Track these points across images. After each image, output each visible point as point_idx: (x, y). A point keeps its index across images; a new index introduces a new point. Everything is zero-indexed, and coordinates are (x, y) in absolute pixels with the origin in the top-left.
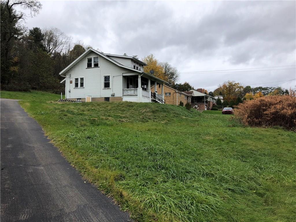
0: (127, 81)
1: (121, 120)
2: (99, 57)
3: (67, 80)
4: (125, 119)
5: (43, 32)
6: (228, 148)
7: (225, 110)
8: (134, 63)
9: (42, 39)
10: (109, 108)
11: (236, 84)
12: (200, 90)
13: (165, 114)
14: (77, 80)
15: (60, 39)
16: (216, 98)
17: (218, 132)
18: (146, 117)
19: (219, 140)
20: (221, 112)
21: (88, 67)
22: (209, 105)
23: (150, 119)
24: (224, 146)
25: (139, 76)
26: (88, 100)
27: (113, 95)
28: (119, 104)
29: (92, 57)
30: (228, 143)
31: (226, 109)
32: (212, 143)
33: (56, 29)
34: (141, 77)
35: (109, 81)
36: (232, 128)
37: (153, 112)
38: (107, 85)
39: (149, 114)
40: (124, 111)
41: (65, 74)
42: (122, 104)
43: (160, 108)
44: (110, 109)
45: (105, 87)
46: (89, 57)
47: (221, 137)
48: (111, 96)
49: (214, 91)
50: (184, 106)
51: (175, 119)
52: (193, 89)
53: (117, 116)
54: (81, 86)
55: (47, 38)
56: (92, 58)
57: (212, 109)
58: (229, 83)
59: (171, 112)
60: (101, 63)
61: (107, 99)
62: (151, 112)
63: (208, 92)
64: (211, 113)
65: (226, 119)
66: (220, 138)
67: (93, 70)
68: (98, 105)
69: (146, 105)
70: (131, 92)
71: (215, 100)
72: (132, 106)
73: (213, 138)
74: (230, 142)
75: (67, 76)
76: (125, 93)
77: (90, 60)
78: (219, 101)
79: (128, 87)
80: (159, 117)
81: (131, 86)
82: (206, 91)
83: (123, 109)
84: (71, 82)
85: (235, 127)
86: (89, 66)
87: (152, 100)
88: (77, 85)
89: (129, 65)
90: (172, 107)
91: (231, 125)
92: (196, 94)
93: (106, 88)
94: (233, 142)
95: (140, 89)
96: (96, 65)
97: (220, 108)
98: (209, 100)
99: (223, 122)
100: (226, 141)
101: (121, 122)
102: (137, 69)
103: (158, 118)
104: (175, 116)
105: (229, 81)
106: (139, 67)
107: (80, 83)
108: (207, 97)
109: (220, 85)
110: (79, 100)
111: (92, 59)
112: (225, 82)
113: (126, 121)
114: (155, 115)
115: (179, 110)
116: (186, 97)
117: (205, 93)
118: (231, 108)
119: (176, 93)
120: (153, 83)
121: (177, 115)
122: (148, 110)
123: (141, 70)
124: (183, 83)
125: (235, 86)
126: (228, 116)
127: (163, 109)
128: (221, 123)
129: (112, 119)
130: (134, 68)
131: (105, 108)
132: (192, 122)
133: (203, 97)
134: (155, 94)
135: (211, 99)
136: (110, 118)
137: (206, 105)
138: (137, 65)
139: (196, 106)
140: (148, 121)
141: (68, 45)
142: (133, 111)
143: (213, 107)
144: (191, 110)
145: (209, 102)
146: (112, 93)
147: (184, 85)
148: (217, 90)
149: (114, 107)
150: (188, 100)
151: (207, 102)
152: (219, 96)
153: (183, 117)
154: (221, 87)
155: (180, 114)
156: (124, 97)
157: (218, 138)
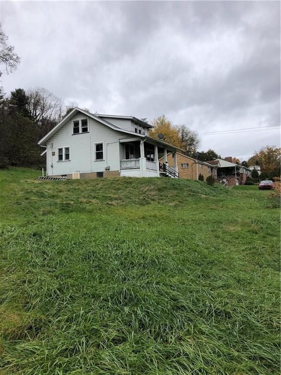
0: (127, 150)
1: (110, 203)
2: (88, 119)
3: (48, 152)
4: (117, 202)
5: (27, 94)
6: (264, 246)
7: (263, 185)
8: (136, 126)
9: (27, 103)
10: (100, 186)
11: (277, 149)
12: (229, 159)
13: (175, 192)
14: (60, 150)
15: (49, 101)
16: (251, 168)
17: (249, 218)
18: (148, 198)
19: (249, 231)
20: (257, 187)
21: (74, 133)
22: (242, 178)
23: (153, 200)
24: (258, 243)
25: (142, 142)
26: (76, 176)
27: (108, 169)
28: (114, 180)
29: (80, 119)
30: (264, 237)
31: (263, 183)
32: (237, 238)
33: (43, 89)
34: (144, 142)
35: (102, 150)
36: (272, 210)
37: (159, 190)
38: (99, 156)
39: (153, 193)
40: (120, 189)
41: (45, 143)
42: (117, 181)
43: (169, 184)
44: (101, 188)
45: (97, 159)
46: (75, 120)
47: (254, 227)
48: (105, 171)
49: (249, 160)
50: (205, 180)
51: (190, 199)
52: (220, 158)
53: (107, 197)
54: (66, 159)
55: (33, 101)
56: (78, 121)
57: (246, 184)
58: (268, 148)
59: (185, 189)
60: (90, 126)
61: (100, 174)
62: (156, 190)
63: (241, 162)
64: (244, 189)
65: (264, 197)
66: (251, 228)
67: (81, 136)
68: (86, 183)
69: (150, 181)
70: (132, 163)
71: (250, 171)
72: (131, 183)
73: (240, 229)
74: (268, 236)
75: (49, 146)
76: (124, 165)
77: (76, 124)
78: (255, 172)
79: (127, 157)
80: (167, 197)
81: (132, 155)
82: (238, 160)
83: (117, 187)
84: (53, 154)
85: (276, 208)
86: (76, 131)
87: (161, 173)
88: (60, 157)
89: (129, 128)
90: (186, 183)
91: (270, 205)
92: (223, 164)
93: (99, 160)
94: (273, 235)
95: (143, 159)
96: (85, 130)
97: (256, 182)
98: (241, 171)
99: (259, 201)
100: (261, 234)
101: (110, 206)
102: (140, 133)
103: (165, 198)
104: (190, 194)
105: (267, 146)
106: (143, 131)
107: (64, 155)
108: (238, 168)
109: (255, 151)
110: (64, 177)
111: (79, 123)
112: (263, 147)
113: (116, 205)
114: (162, 194)
115: (197, 187)
116: (210, 168)
117: (237, 163)
118: (271, 181)
119: (196, 163)
120: (161, 151)
121: (193, 194)
122: (152, 187)
123: (146, 134)
124: (206, 151)
125: (276, 152)
126: (267, 193)
127: (173, 185)
128: (256, 202)
129: (96, 202)
130: (136, 132)
131: (94, 186)
132: (214, 203)
133: (233, 168)
134: (165, 165)
135: (244, 170)
136: (94, 201)
137: (237, 179)
138: (139, 128)
139: (225, 180)
140: (149, 203)
141: (58, 109)
142: (131, 189)
143: (247, 180)
144: (215, 186)
145: (242, 174)
146: (106, 166)
147: (208, 153)
148: (252, 159)
149: (107, 184)
150: (213, 172)
151: (238, 174)
152: (255, 166)
153: (202, 195)
154: (257, 155)
155: (198, 192)
156: (121, 170)
157: (248, 229)
